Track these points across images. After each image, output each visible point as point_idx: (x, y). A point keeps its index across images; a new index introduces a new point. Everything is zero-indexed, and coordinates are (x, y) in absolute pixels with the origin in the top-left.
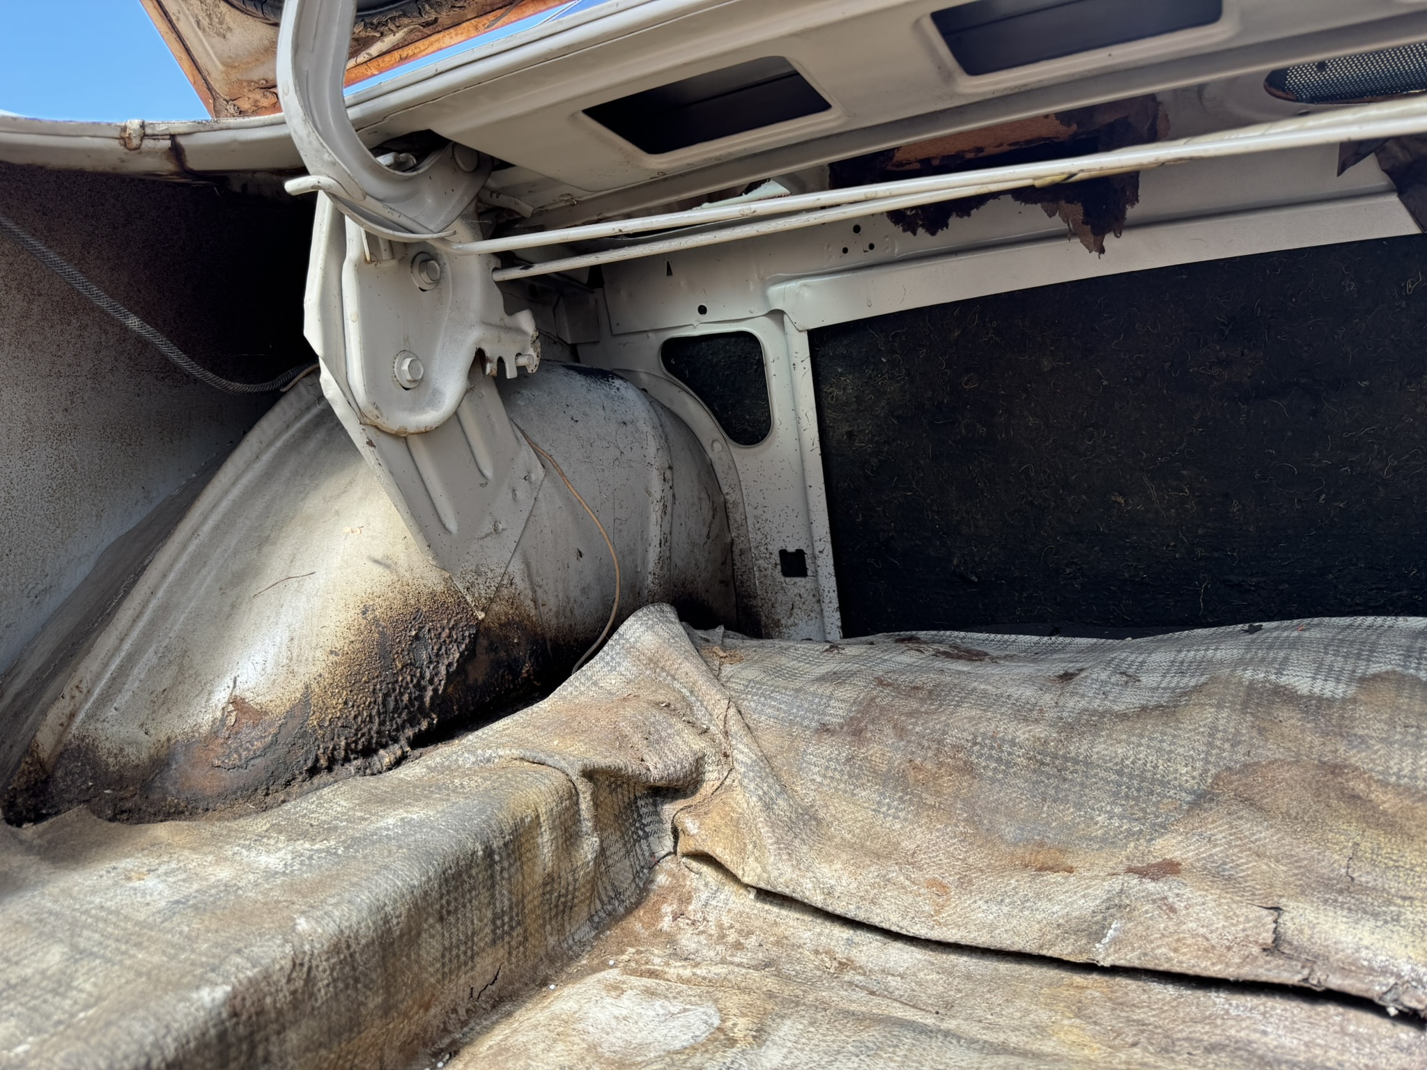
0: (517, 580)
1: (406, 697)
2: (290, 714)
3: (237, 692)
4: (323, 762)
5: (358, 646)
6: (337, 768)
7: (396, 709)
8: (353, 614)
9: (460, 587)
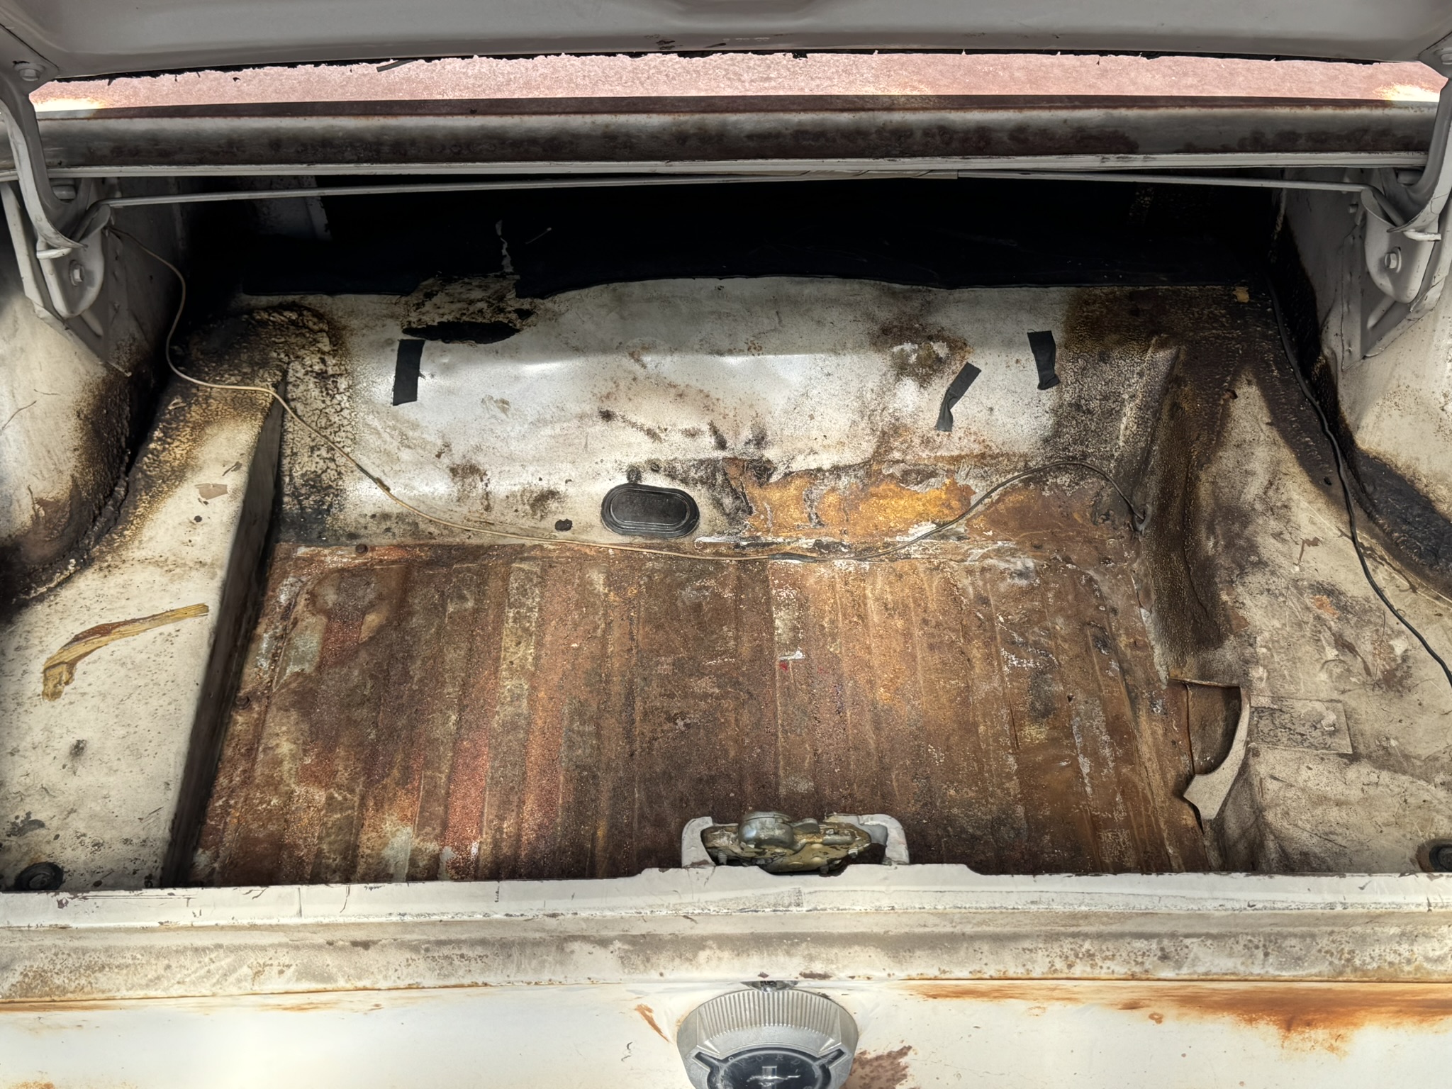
0: (137, 336)
1: (115, 451)
2: (71, 497)
3: (35, 496)
4: (97, 512)
5: (85, 438)
6: (103, 511)
7: (114, 461)
8: (74, 421)
9: (114, 365)
